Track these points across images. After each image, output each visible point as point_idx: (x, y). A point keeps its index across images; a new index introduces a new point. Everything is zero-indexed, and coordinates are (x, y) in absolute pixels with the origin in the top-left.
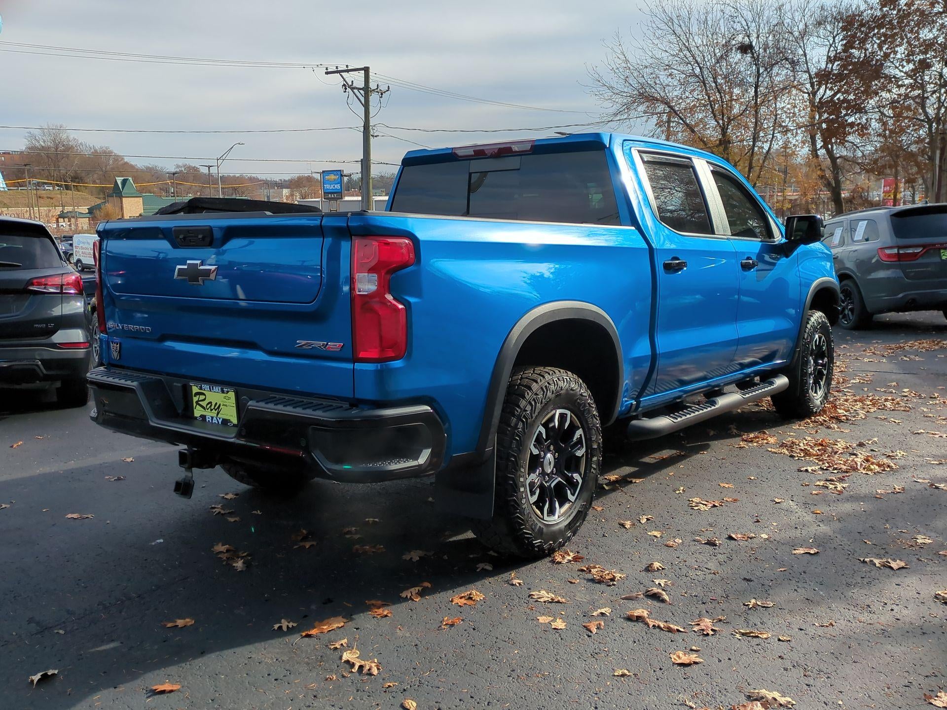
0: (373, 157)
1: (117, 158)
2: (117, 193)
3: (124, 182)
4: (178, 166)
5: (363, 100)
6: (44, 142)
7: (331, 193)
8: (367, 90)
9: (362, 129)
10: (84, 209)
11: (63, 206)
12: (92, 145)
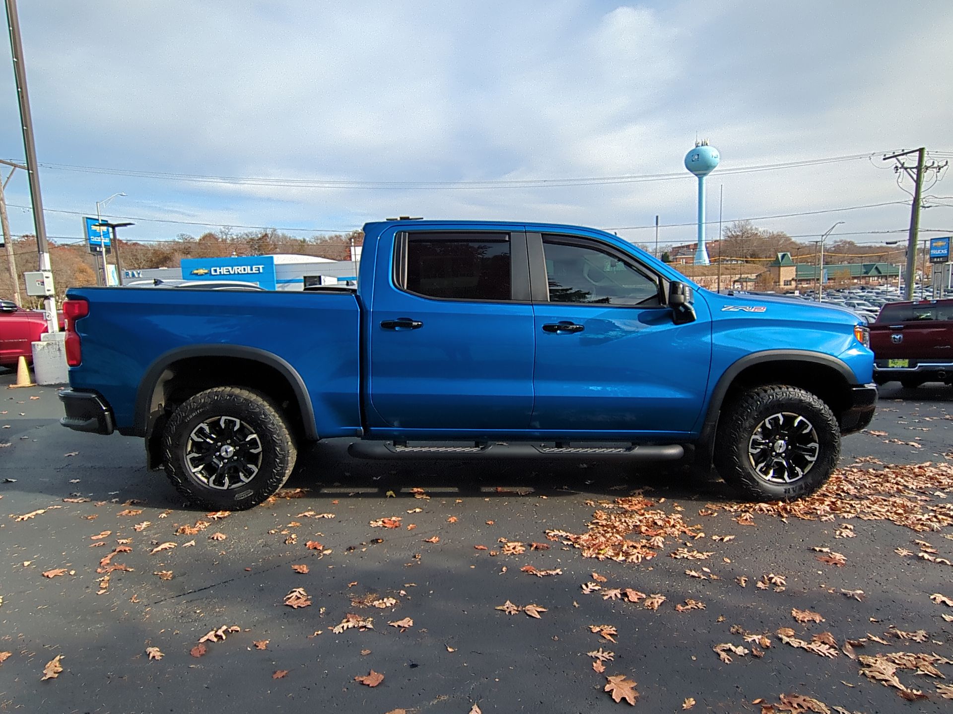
0: (920, 226)
1: (788, 239)
2: (777, 264)
3: (783, 257)
4: (836, 242)
5: (915, 177)
6: (735, 232)
7: (937, 257)
8: (919, 168)
9: (911, 202)
10: (754, 276)
11: (741, 274)
12: (771, 232)
